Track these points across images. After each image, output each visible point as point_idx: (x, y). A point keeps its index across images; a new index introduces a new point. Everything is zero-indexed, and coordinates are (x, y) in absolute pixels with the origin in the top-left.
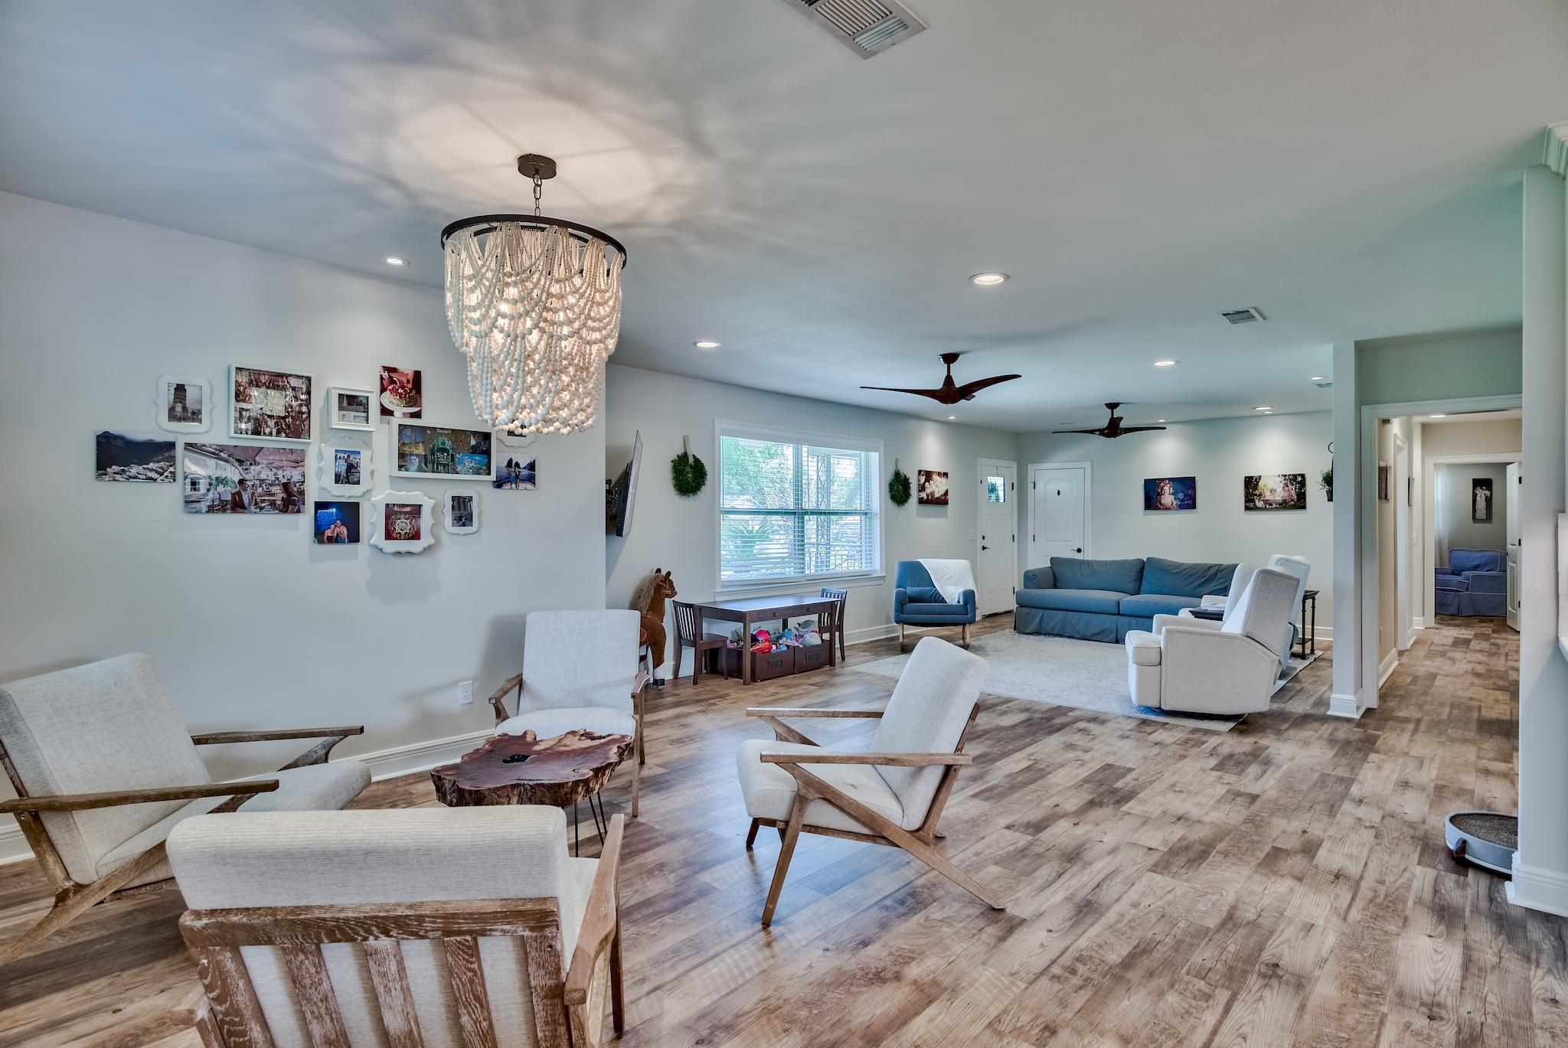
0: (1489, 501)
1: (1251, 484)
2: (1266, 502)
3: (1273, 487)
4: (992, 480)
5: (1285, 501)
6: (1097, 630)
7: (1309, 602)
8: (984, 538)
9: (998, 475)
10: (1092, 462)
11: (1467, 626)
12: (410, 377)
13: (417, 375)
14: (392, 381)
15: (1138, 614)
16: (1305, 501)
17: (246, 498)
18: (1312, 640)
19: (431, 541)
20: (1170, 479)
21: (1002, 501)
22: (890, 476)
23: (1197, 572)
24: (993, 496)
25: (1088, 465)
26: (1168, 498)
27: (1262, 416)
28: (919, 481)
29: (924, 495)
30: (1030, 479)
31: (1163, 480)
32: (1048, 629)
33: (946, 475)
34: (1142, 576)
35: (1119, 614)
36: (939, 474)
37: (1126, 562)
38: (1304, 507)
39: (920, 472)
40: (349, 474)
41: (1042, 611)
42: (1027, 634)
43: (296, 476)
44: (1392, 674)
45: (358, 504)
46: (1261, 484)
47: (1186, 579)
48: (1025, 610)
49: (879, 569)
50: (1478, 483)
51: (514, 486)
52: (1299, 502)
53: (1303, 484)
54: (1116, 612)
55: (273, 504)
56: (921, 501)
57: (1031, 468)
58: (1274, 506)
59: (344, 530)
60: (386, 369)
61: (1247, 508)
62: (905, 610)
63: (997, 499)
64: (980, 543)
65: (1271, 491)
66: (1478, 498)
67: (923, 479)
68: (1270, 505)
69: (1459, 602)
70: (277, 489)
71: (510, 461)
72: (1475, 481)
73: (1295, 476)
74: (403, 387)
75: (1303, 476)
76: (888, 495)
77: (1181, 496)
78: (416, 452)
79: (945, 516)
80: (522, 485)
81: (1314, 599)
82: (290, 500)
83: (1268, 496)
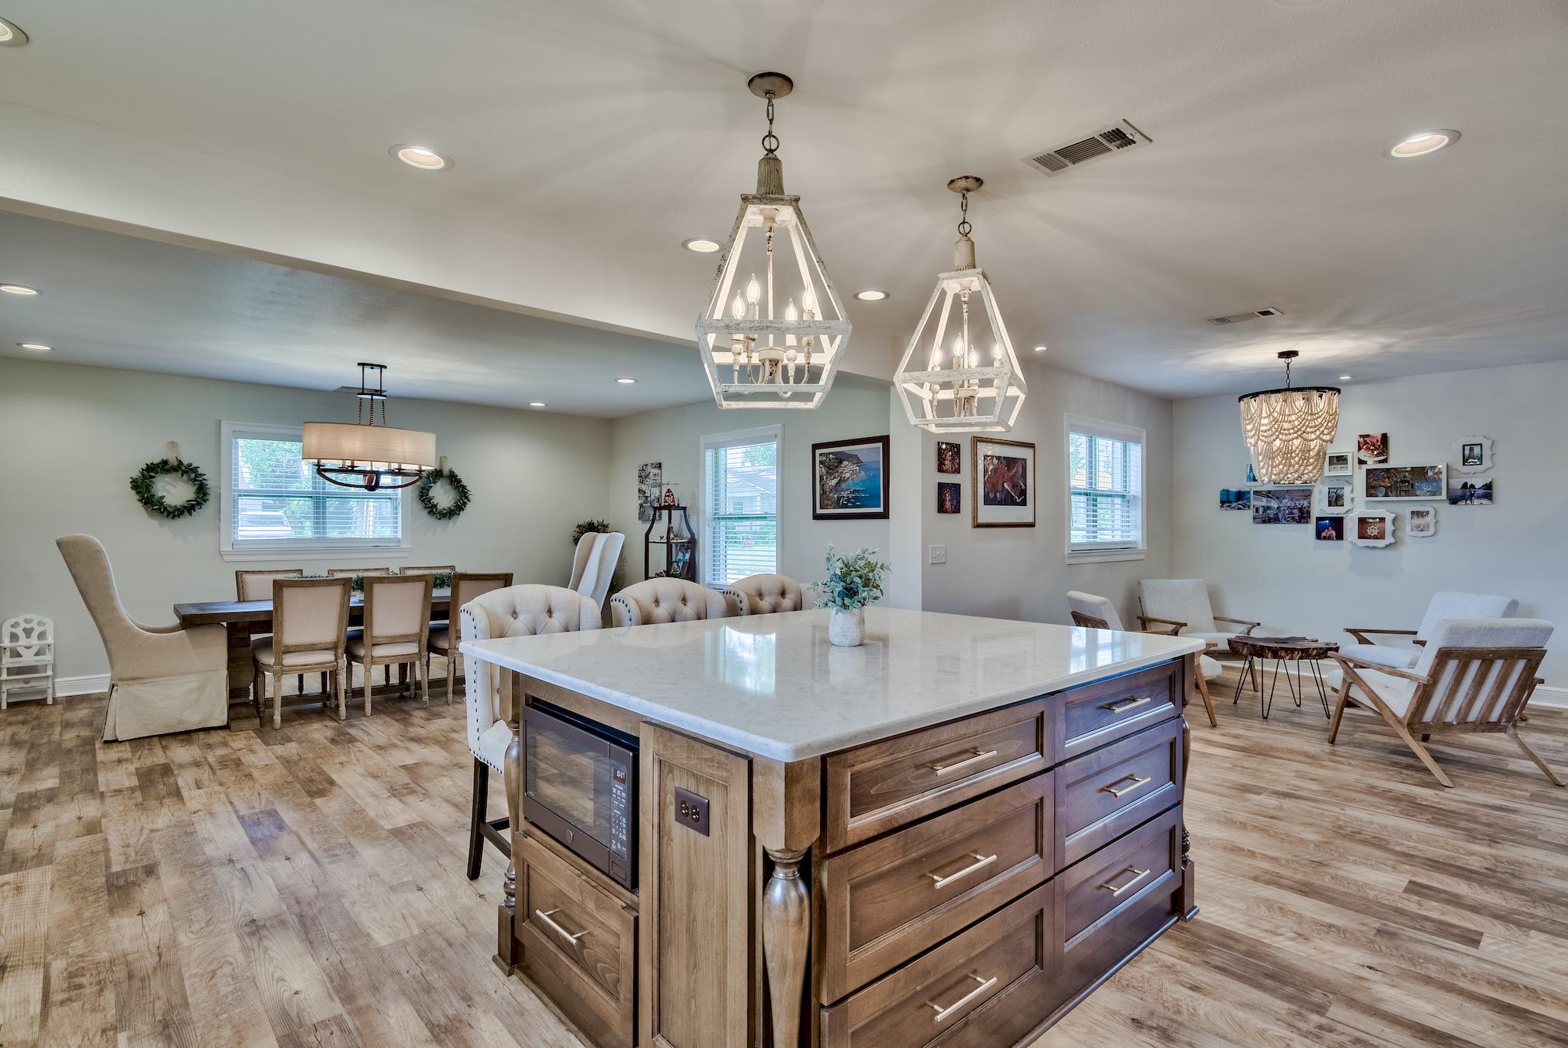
12: (1379, 439)
13: (1385, 437)
14: (1366, 443)
17: (1280, 516)
19: (1393, 541)
40: (1336, 500)
43: (1306, 504)
45: (1342, 518)
51: (1469, 502)
55: (1293, 518)
59: (1334, 533)
60: (1361, 436)
70: (1295, 511)
71: (1466, 484)
74: (1373, 445)
78: (1383, 484)
80: (1476, 502)
82: (1303, 516)
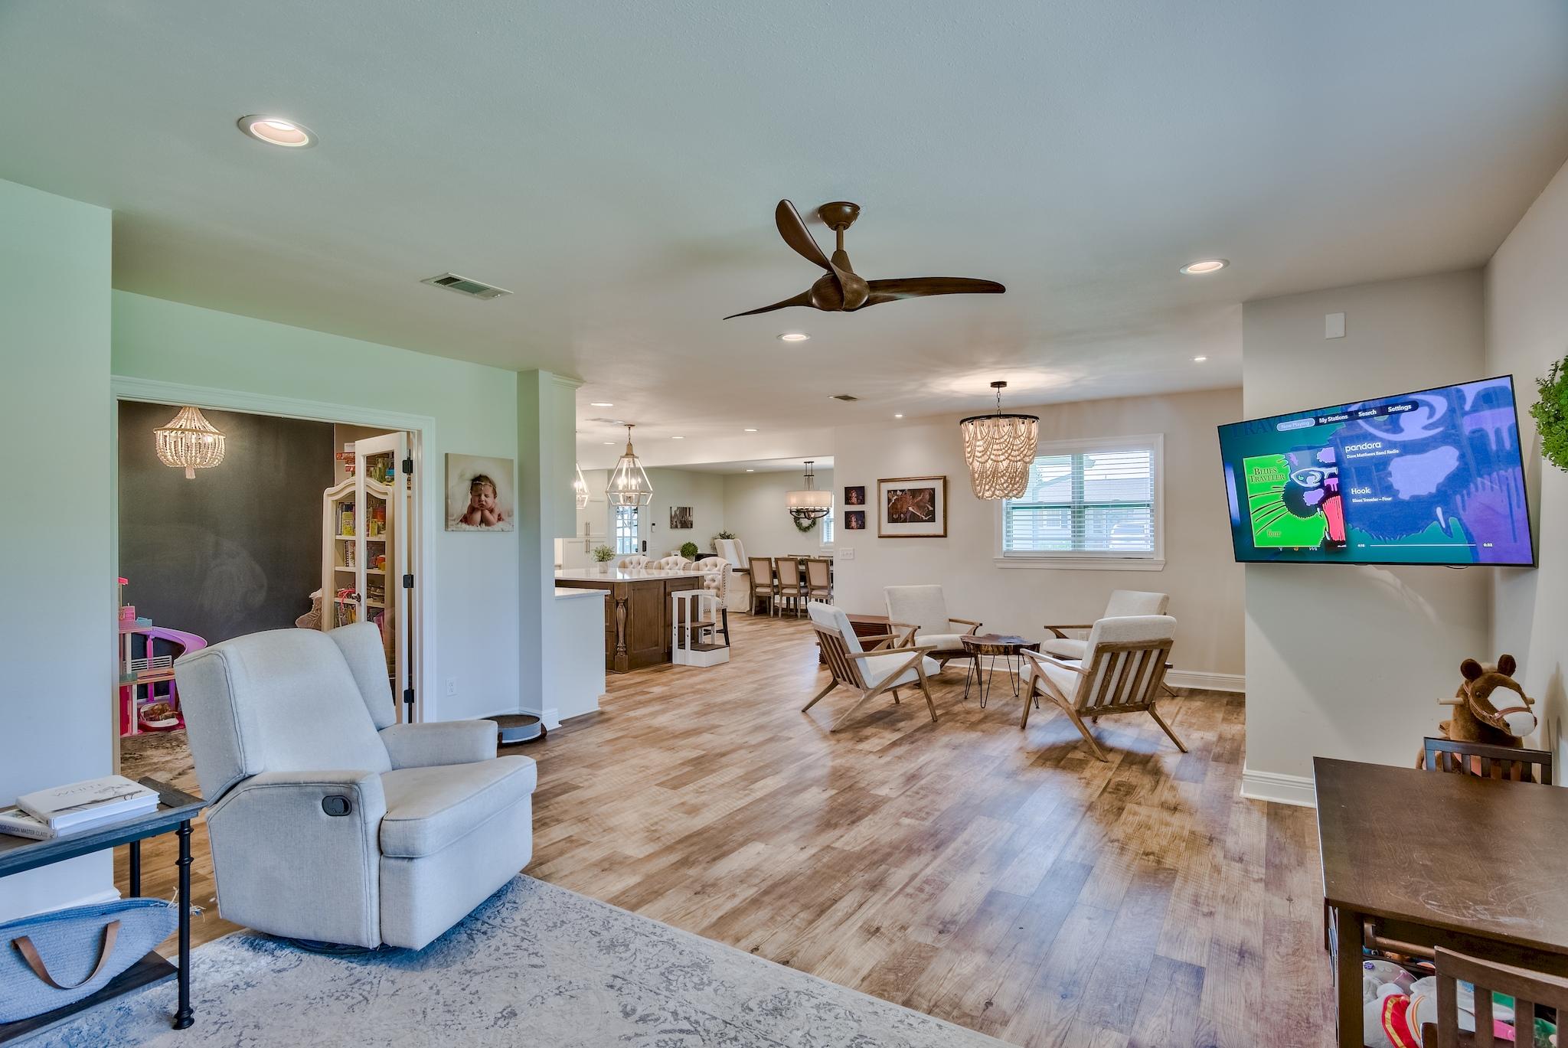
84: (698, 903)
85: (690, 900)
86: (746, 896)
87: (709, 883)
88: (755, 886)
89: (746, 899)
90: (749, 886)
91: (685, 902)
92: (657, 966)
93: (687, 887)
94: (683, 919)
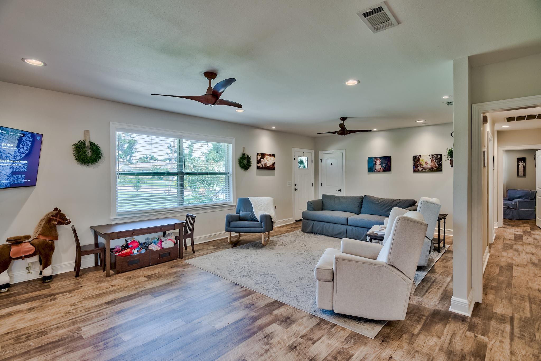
0: (525, 168)
1: (416, 159)
2: (423, 168)
3: (427, 161)
4: (300, 158)
5: (432, 168)
6: (337, 232)
7: (442, 221)
8: (296, 185)
9: (304, 156)
10: (346, 149)
11: (518, 226)
15: (356, 225)
16: (442, 168)
18: (444, 240)
20: (380, 158)
21: (307, 168)
22: (239, 155)
23: (387, 204)
24: (302, 165)
25: (344, 151)
26: (378, 167)
27: (421, 126)
28: (258, 158)
29: (260, 165)
30: (320, 158)
31: (376, 158)
32: (316, 231)
33: (273, 155)
34: (362, 205)
35: (347, 225)
36: (269, 155)
37: (355, 197)
38: (441, 171)
39: (258, 154)
41: (313, 222)
42: (307, 233)
44: (487, 265)
46: (421, 159)
47: (382, 207)
48: (306, 221)
49: (232, 202)
50: (520, 160)
52: (439, 168)
53: (441, 159)
54: (346, 224)
56: (258, 168)
57: (320, 153)
58: (427, 170)
61: (415, 171)
62: (231, 226)
63: (304, 167)
64: (294, 187)
65: (426, 163)
66: (520, 166)
67: (259, 157)
68: (426, 169)
69: (513, 213)
72: (518, 158)
73: (437, 155)
75: (441, 155)
76: (238, 165)
77: (384, 165)
79: (274, 175)
81: (445, 219)
83: (424, 165)
84: (254, 301)
85: (256, 303)
86: (237, 302)
87: (248, 308)
88: (232, 306)
89: (237, 301)
90: (234, 306)
91: (258, 302)
92: (268, 284)
93: (256, 307)
94: (259, 297)
